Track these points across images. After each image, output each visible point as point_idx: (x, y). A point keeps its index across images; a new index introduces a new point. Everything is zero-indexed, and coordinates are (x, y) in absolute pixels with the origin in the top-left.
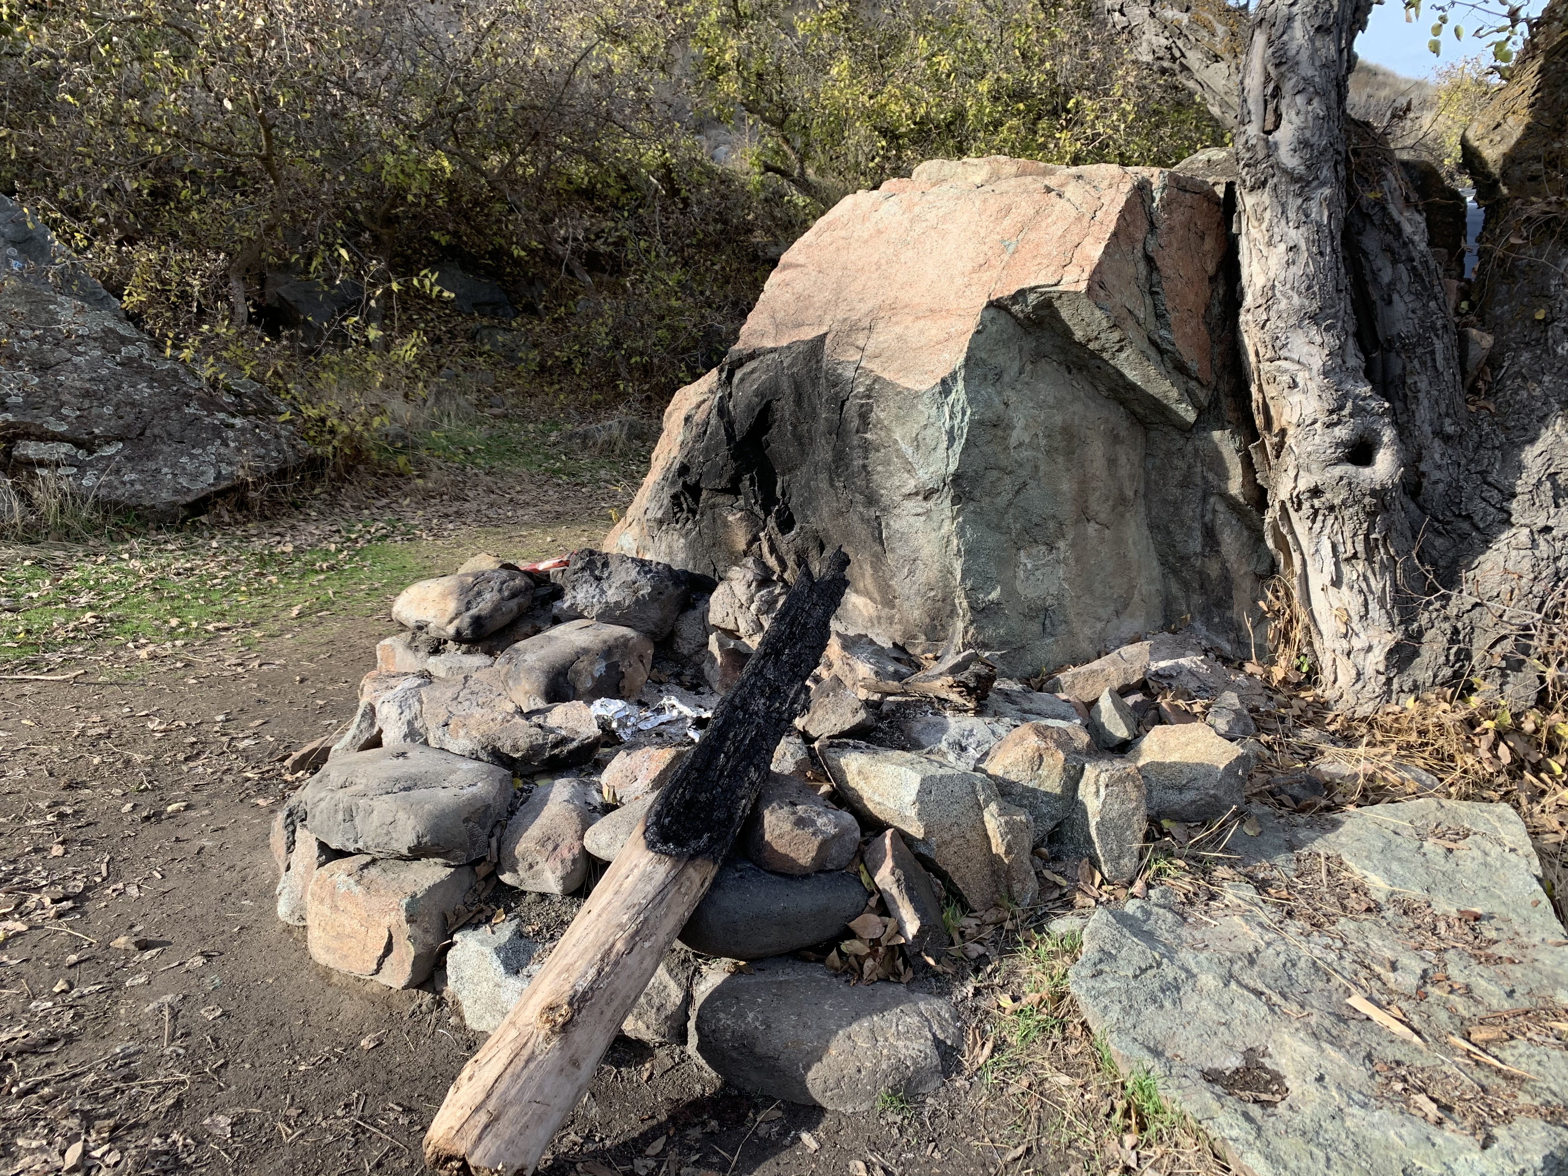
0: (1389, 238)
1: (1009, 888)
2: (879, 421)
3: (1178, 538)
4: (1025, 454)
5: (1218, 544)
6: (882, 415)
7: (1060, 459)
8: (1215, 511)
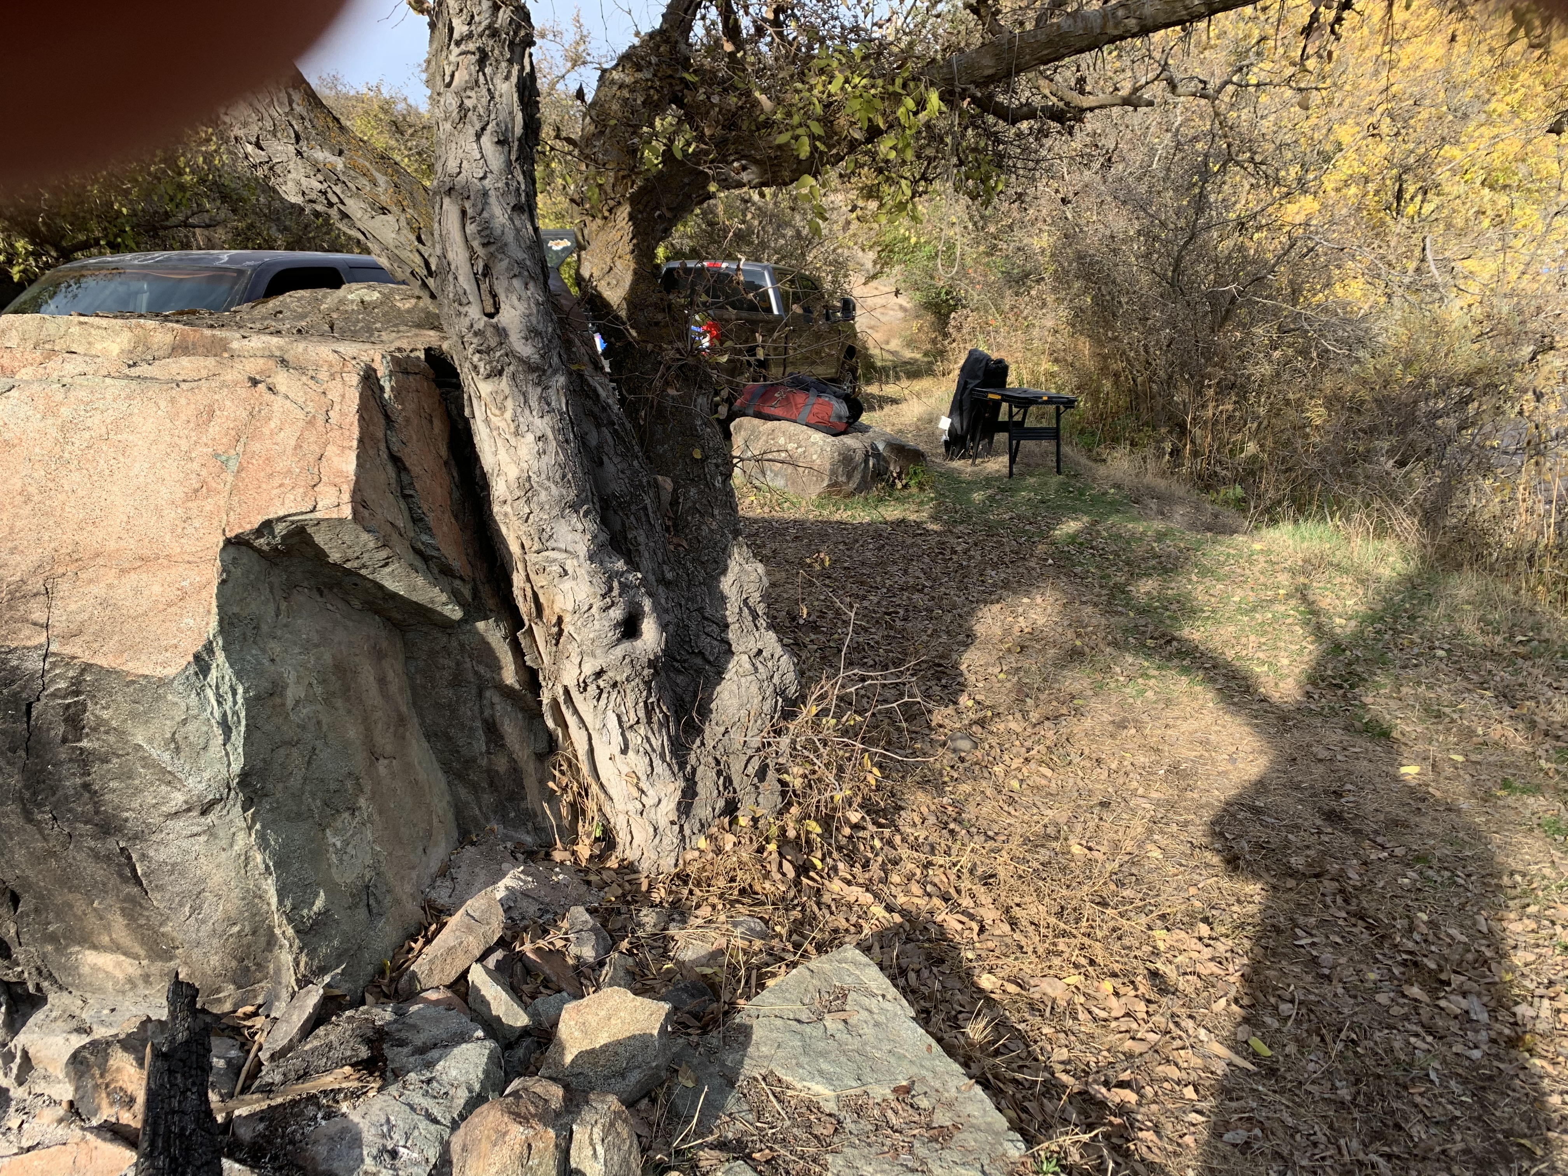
2: (103, 723)
3: (460, 742)
4: (304, 712)
5: (502, 738)
7: (339, 703)
8: (492, 705)
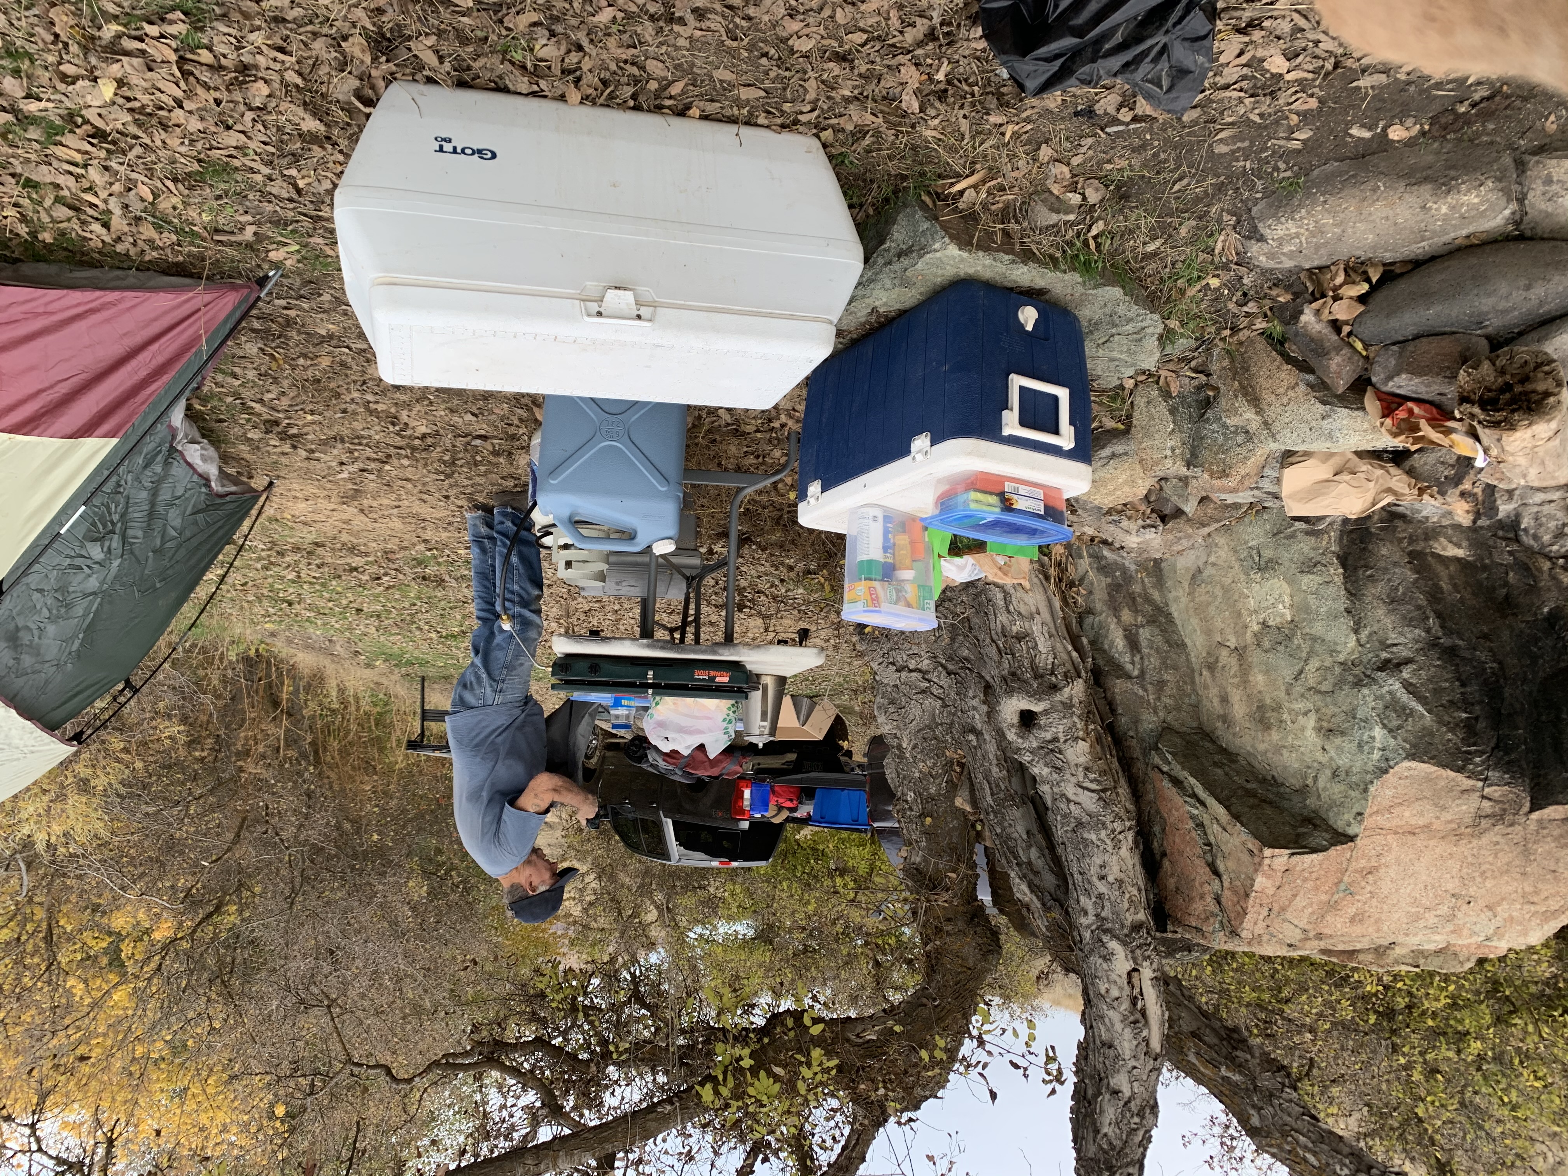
1: (1232, 361)
5: (1125, 636)
6: (1450, 736)
7: (1268, 701)
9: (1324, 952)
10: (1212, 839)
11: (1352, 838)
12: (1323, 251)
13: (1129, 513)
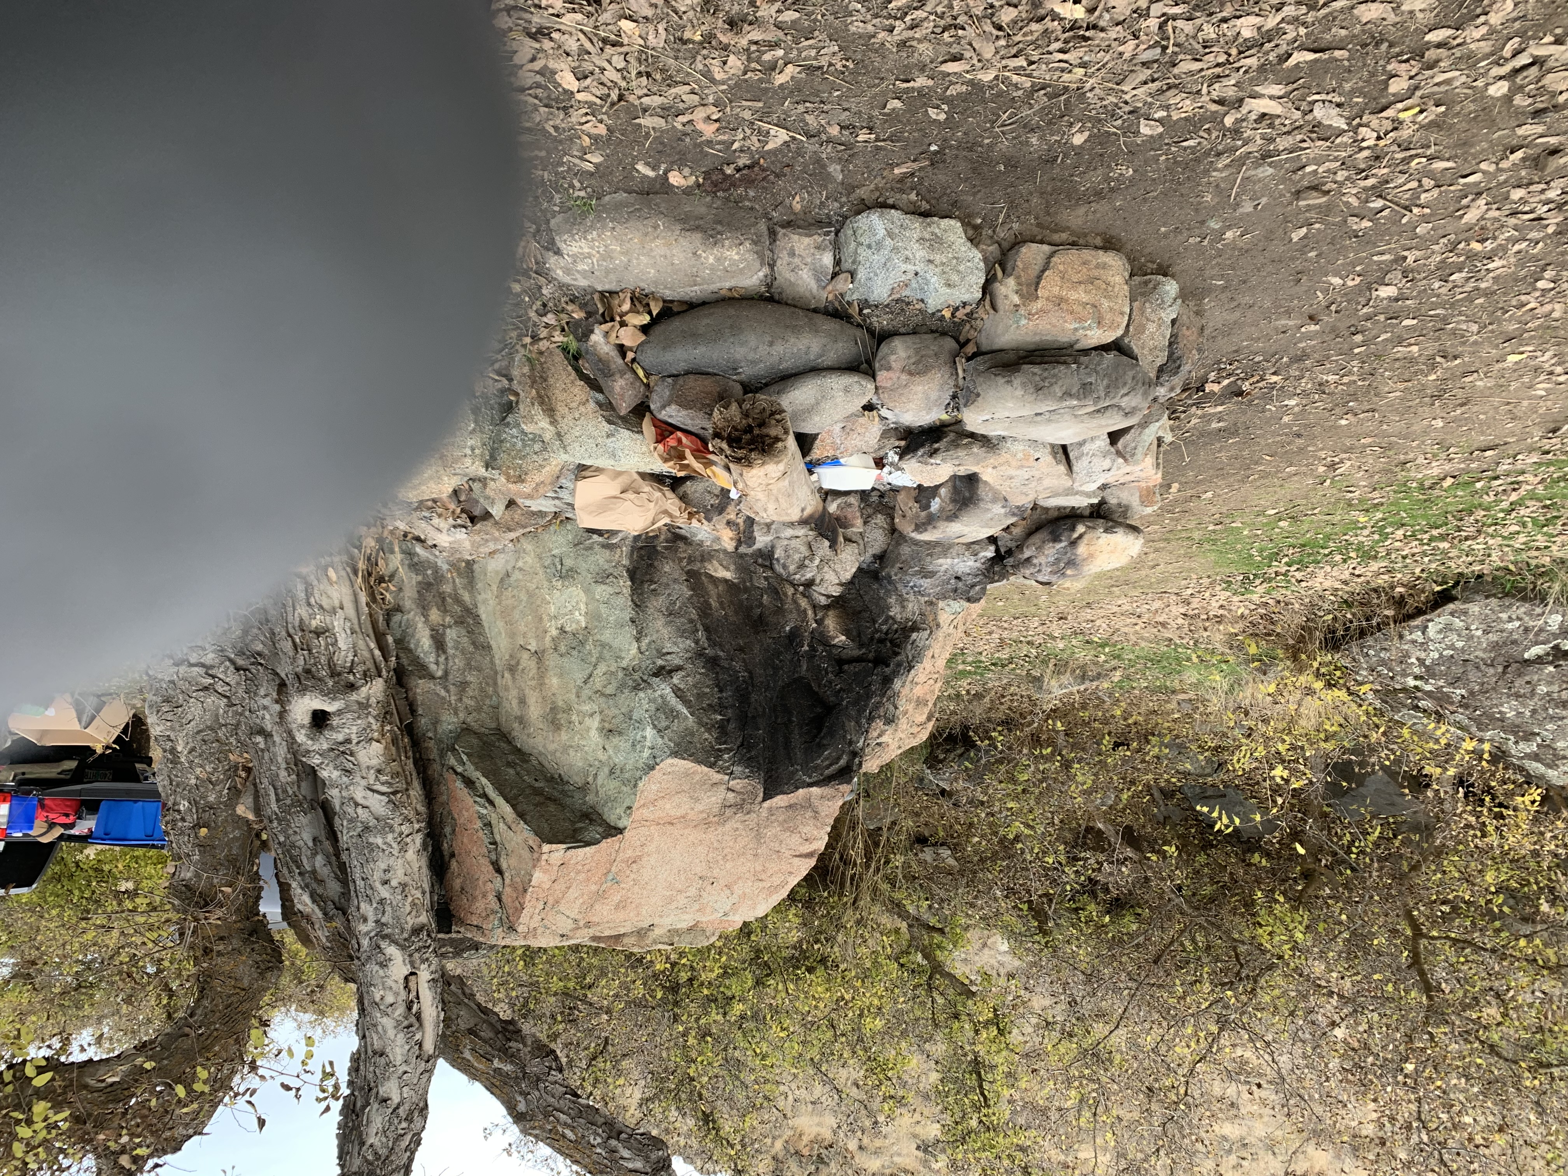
0: (320, 891)
1: (532, 369)
2: (708, 730)
3: (466, 639)
4: (587, 708)
5: (432, 636)
6: (706, 735)
7: (560, 703)
8: (437, 663)
9: (594, 938)
10: (498, 838)
11: (620, 831)
12: (612, 276)
13: (440, 510)
